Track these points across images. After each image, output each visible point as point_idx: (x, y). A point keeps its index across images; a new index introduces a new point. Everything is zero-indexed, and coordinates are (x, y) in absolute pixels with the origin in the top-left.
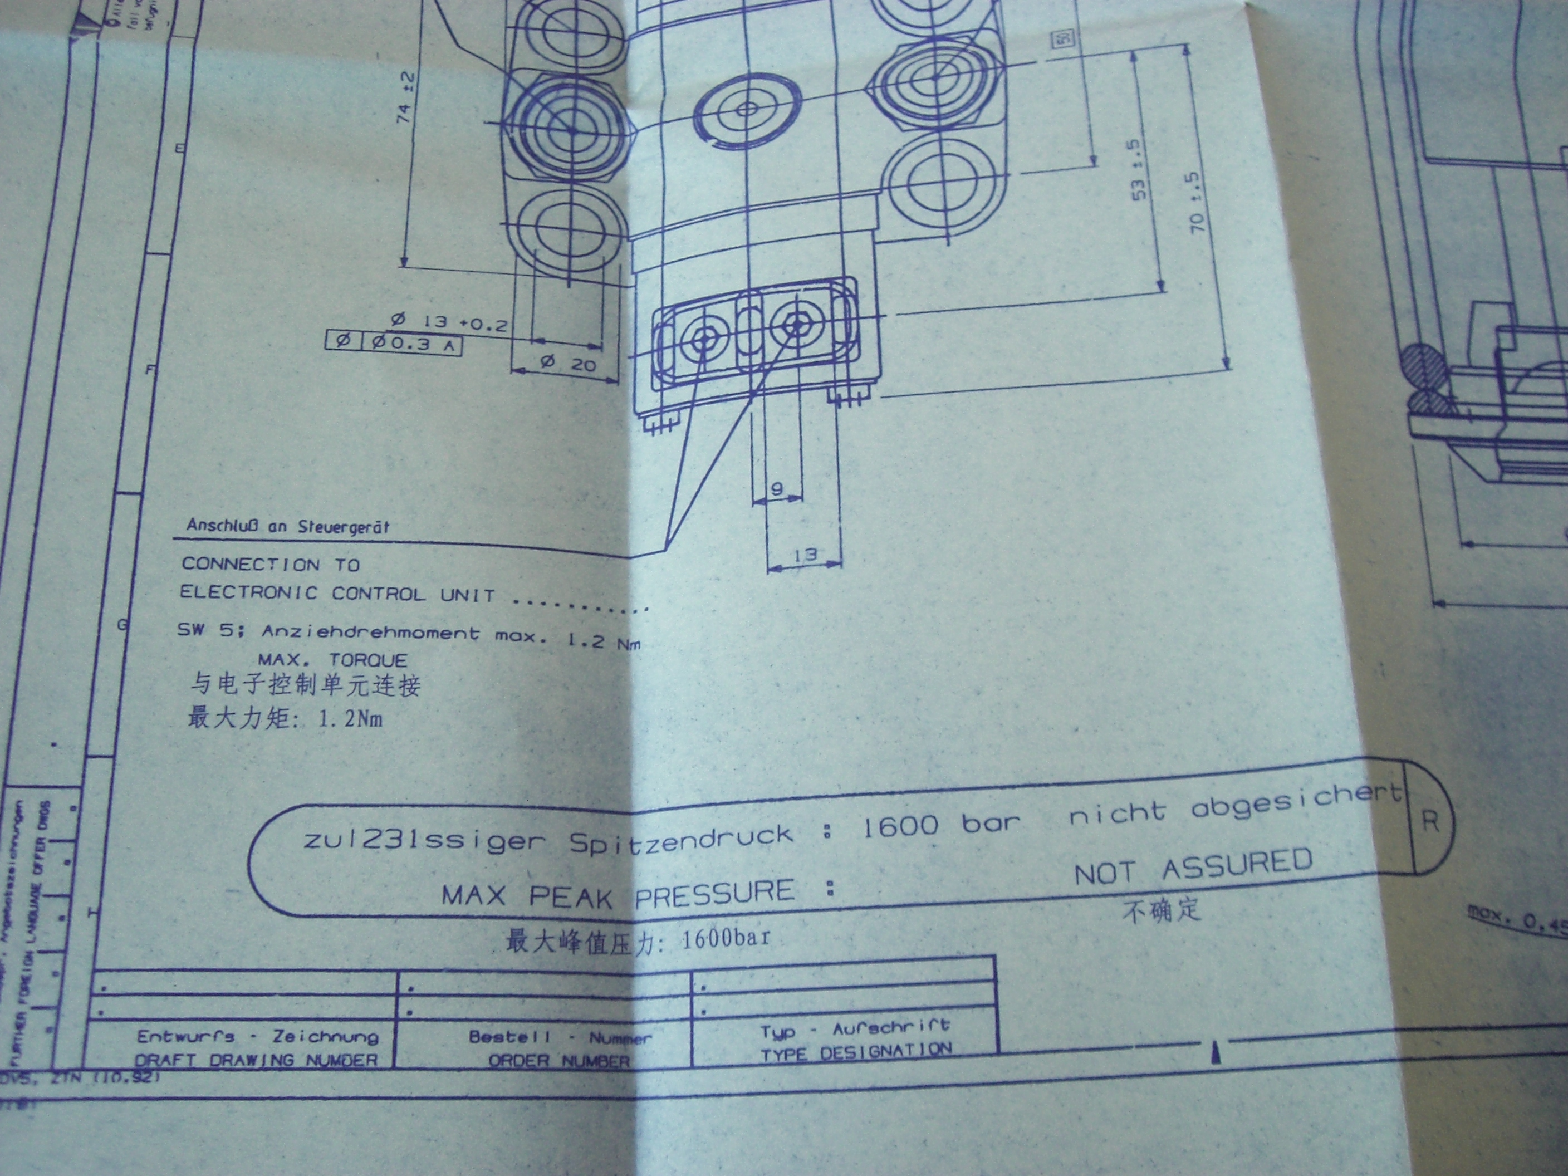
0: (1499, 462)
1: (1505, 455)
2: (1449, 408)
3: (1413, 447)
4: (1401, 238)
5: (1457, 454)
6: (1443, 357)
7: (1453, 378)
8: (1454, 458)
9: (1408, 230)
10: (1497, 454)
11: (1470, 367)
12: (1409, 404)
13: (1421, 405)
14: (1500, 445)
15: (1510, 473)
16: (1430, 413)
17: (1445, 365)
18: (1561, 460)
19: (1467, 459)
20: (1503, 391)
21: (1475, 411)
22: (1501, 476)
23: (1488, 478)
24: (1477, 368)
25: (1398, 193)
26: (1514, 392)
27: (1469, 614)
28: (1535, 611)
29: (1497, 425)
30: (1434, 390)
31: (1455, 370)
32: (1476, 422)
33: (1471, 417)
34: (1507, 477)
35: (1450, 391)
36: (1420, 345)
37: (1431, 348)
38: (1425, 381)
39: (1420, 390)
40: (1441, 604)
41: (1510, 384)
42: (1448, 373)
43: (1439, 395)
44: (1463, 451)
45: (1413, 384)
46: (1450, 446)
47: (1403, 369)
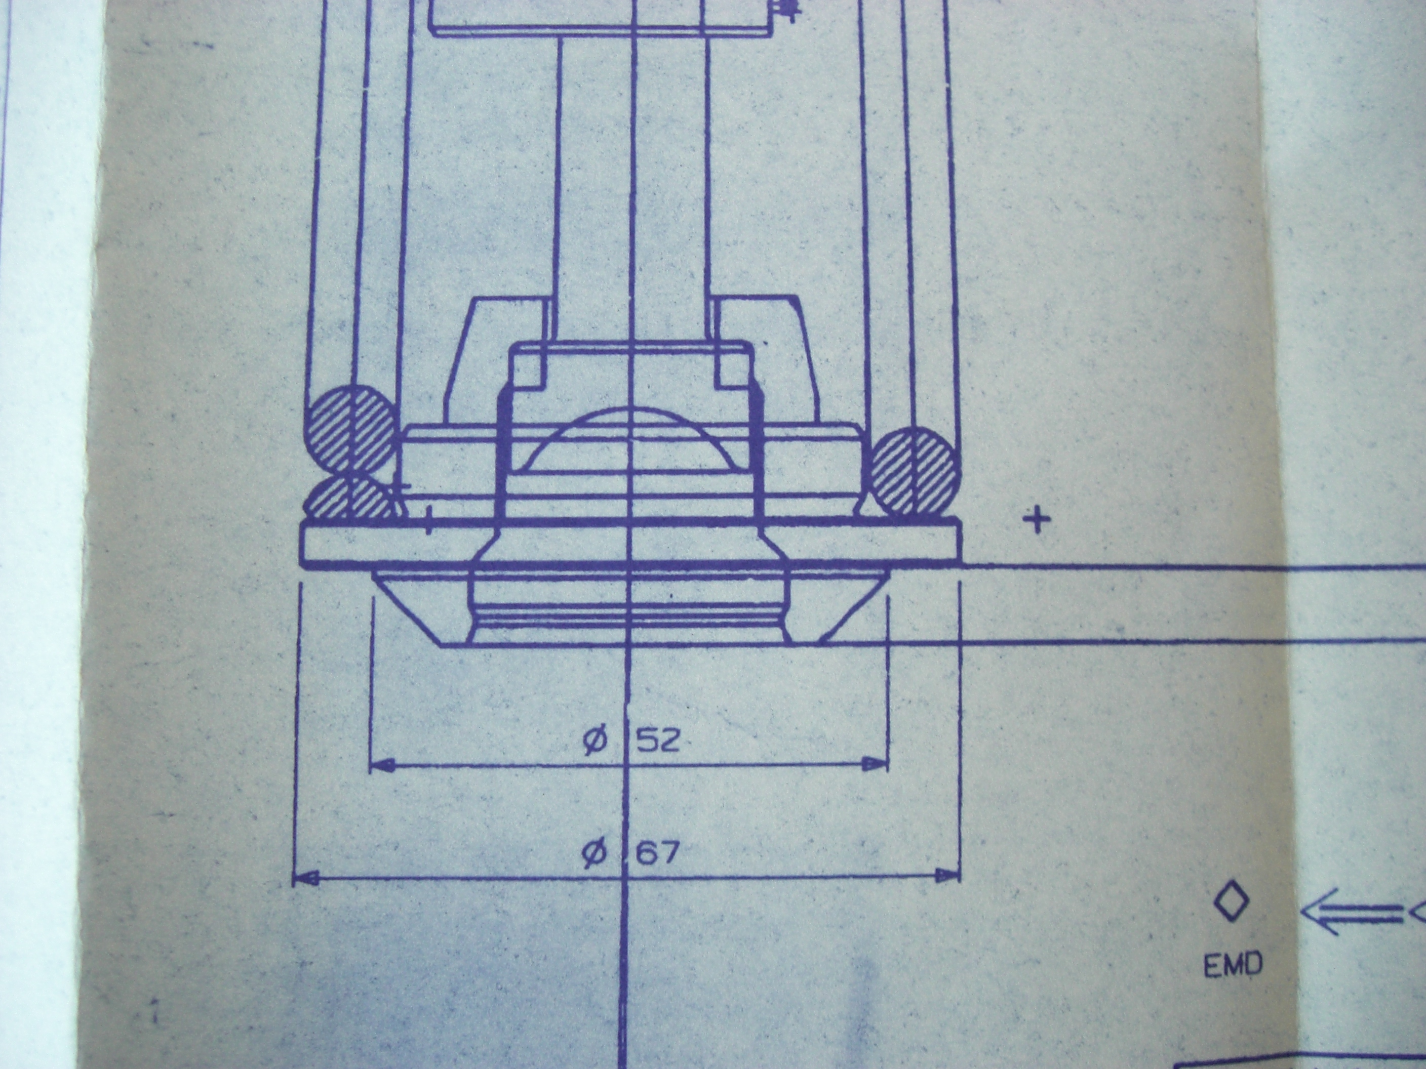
0: (472, 606)
1: (486, 592)
2: (391, 506)
3: (301, 586)
4: (355, 184)
5: (389, 593)
6: (395, 410)
7: (407, 448)
8: (384, 602)
9: (371, 167)
10: (471, 591)
11: (446, 424)
12: (306, 506)
13: (335, 503)
14: (478, 573)
15: (491, 626)
16: (350, 520)
17: (396, 424)
18: (597, 600)
19: (407, 604)
20: (503, 468)
21: (441, 509)
22: (471, 634)
23: (445, 638)
24: (455, 426)
25: (365, 94)
26: (525, 470)
27: (368, 893)
28: (499, 885)
29: (484, 534)
30: (363, 474)
31: (413, 433)
32: (439, 533)
33: (429, 523)
34: (484, 635)
35: (398, 475)
36: (354, 388)
37: (372, 391)
38: (351, 457)
39: (336, 475)
40: (312, 878)
41: (520, 454)
42: (399, 440)
43: (373, 482)
44: (404, 590)
45: (323, 465)
46: (379, 581)
47: (307, 438)
